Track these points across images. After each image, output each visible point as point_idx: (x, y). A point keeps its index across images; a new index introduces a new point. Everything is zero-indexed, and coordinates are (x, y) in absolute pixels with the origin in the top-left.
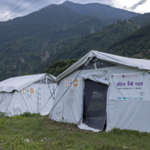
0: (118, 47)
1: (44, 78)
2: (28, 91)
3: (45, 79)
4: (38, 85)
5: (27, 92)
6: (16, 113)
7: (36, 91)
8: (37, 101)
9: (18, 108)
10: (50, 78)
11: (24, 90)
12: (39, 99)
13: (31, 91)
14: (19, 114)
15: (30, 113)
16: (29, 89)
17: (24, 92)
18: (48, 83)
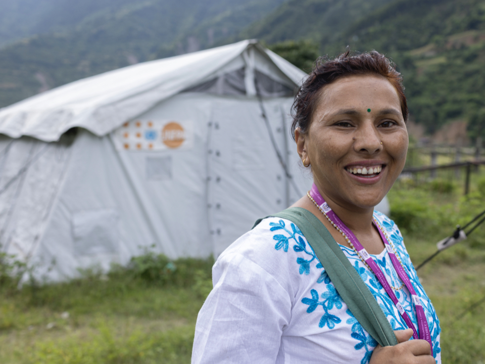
0: (371, 30)
1: (238, 65)
2: (151, 135)
3: (241, 73)
4: (204, 104)
5: (145, 143)
6: (86, 262)
7: (197, 139)
8: (198, 188)
9: (98, 229)
10: (265, 69)
11: (132, 131)
12: (213, 183)
13: (171, 135)
14: (106, 267)
15: (164, 261)
16: (158, 126)
17: (132, 140)
18: (259, 97)
